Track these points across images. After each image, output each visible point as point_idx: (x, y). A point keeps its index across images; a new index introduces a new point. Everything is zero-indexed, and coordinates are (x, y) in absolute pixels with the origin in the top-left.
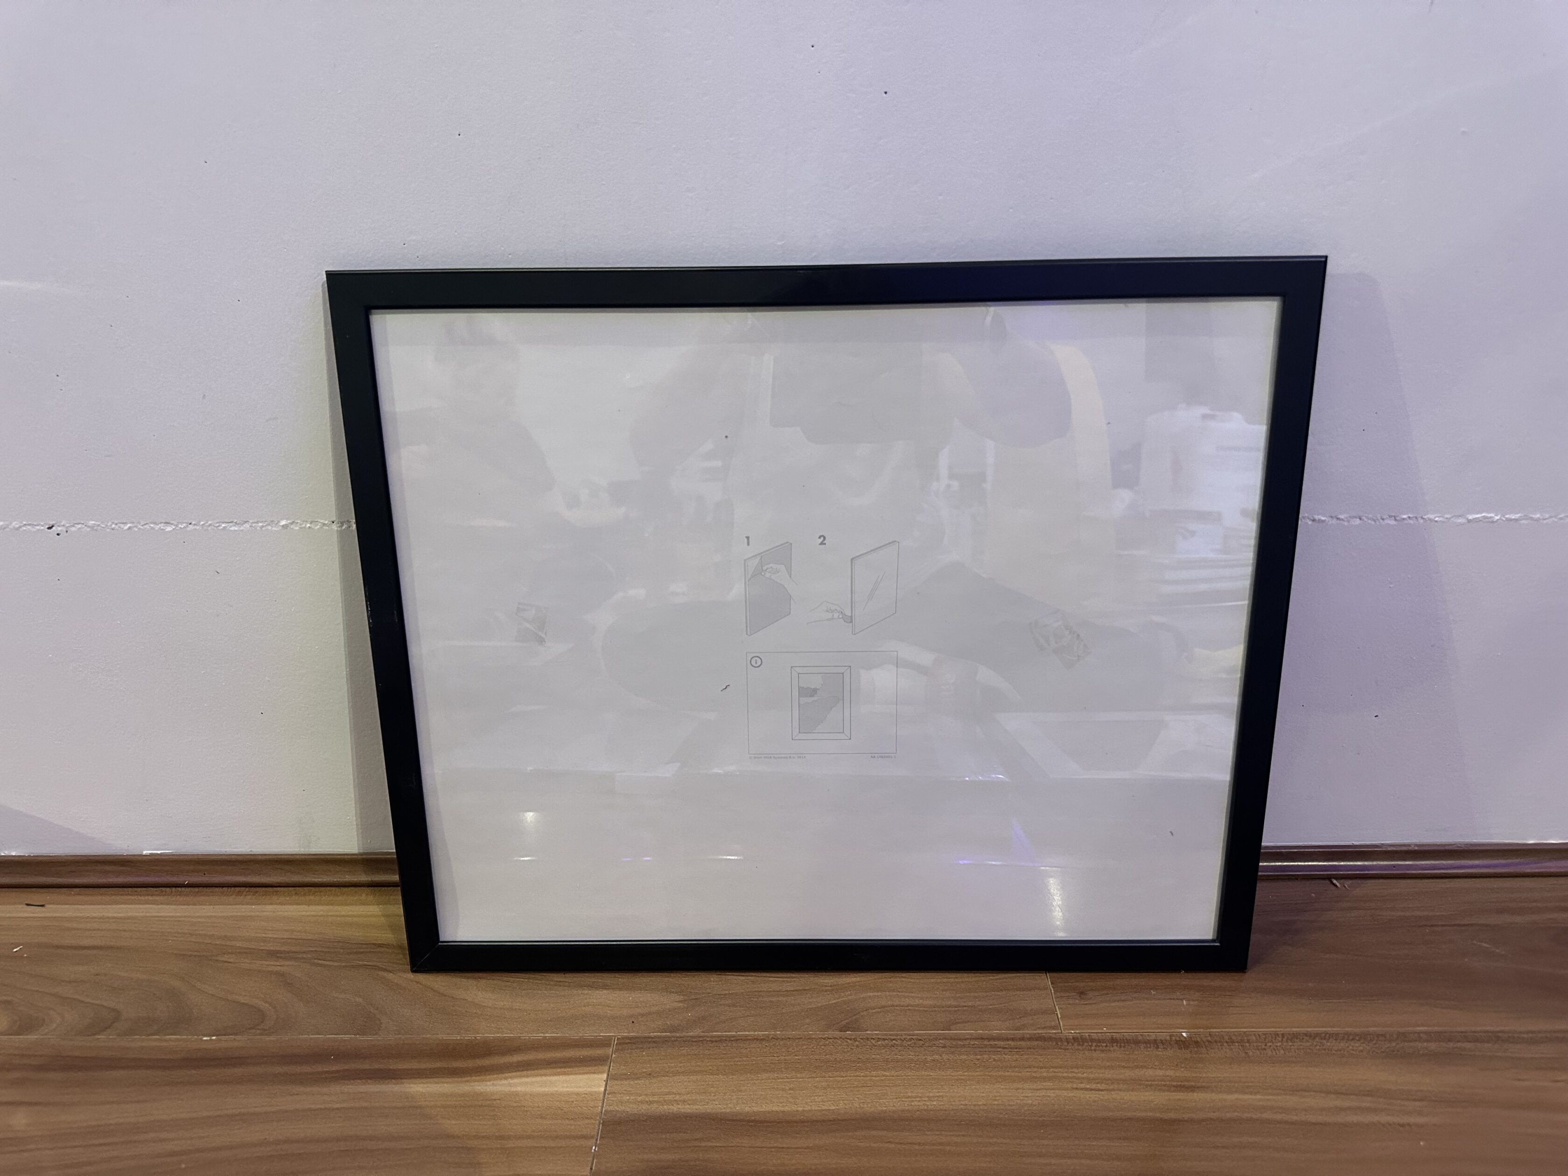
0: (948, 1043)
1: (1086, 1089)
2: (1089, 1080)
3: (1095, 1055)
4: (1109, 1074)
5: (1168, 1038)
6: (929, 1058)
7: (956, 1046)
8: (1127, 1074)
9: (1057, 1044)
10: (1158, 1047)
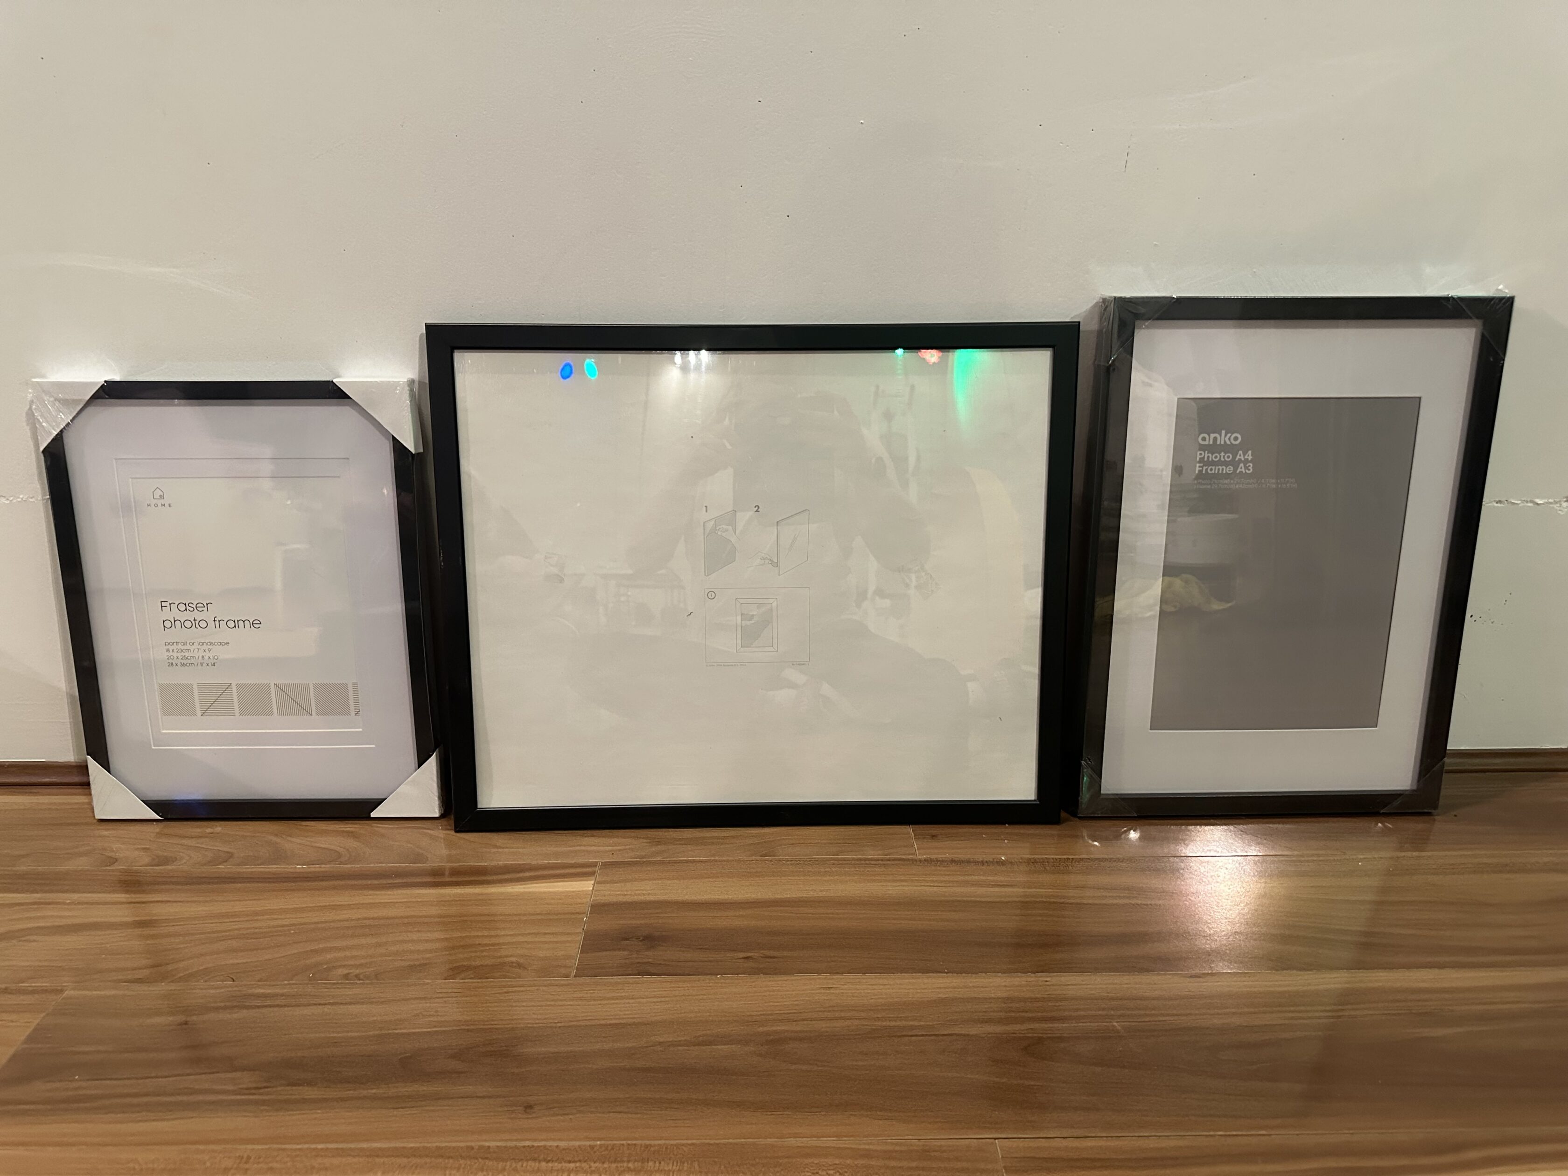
0: (836, 862)
1: (931, 886)
2: (933, 881)
3: (938, 868)
4: (947, 878)
5: (992, 860)
6: (823, 870)
7: (842, 864)
8: (961, 878)
9: (913, 863)
10: (983, 865)
